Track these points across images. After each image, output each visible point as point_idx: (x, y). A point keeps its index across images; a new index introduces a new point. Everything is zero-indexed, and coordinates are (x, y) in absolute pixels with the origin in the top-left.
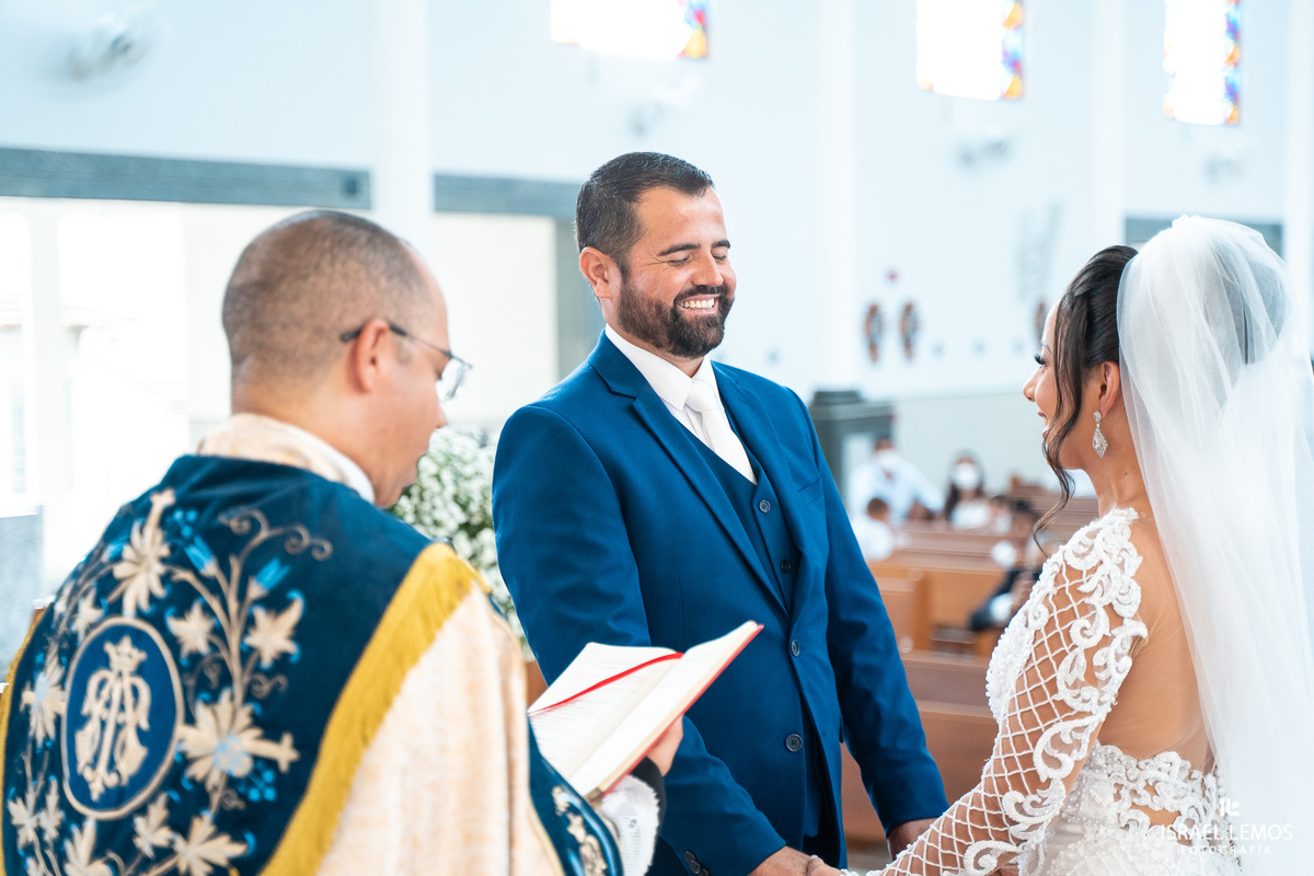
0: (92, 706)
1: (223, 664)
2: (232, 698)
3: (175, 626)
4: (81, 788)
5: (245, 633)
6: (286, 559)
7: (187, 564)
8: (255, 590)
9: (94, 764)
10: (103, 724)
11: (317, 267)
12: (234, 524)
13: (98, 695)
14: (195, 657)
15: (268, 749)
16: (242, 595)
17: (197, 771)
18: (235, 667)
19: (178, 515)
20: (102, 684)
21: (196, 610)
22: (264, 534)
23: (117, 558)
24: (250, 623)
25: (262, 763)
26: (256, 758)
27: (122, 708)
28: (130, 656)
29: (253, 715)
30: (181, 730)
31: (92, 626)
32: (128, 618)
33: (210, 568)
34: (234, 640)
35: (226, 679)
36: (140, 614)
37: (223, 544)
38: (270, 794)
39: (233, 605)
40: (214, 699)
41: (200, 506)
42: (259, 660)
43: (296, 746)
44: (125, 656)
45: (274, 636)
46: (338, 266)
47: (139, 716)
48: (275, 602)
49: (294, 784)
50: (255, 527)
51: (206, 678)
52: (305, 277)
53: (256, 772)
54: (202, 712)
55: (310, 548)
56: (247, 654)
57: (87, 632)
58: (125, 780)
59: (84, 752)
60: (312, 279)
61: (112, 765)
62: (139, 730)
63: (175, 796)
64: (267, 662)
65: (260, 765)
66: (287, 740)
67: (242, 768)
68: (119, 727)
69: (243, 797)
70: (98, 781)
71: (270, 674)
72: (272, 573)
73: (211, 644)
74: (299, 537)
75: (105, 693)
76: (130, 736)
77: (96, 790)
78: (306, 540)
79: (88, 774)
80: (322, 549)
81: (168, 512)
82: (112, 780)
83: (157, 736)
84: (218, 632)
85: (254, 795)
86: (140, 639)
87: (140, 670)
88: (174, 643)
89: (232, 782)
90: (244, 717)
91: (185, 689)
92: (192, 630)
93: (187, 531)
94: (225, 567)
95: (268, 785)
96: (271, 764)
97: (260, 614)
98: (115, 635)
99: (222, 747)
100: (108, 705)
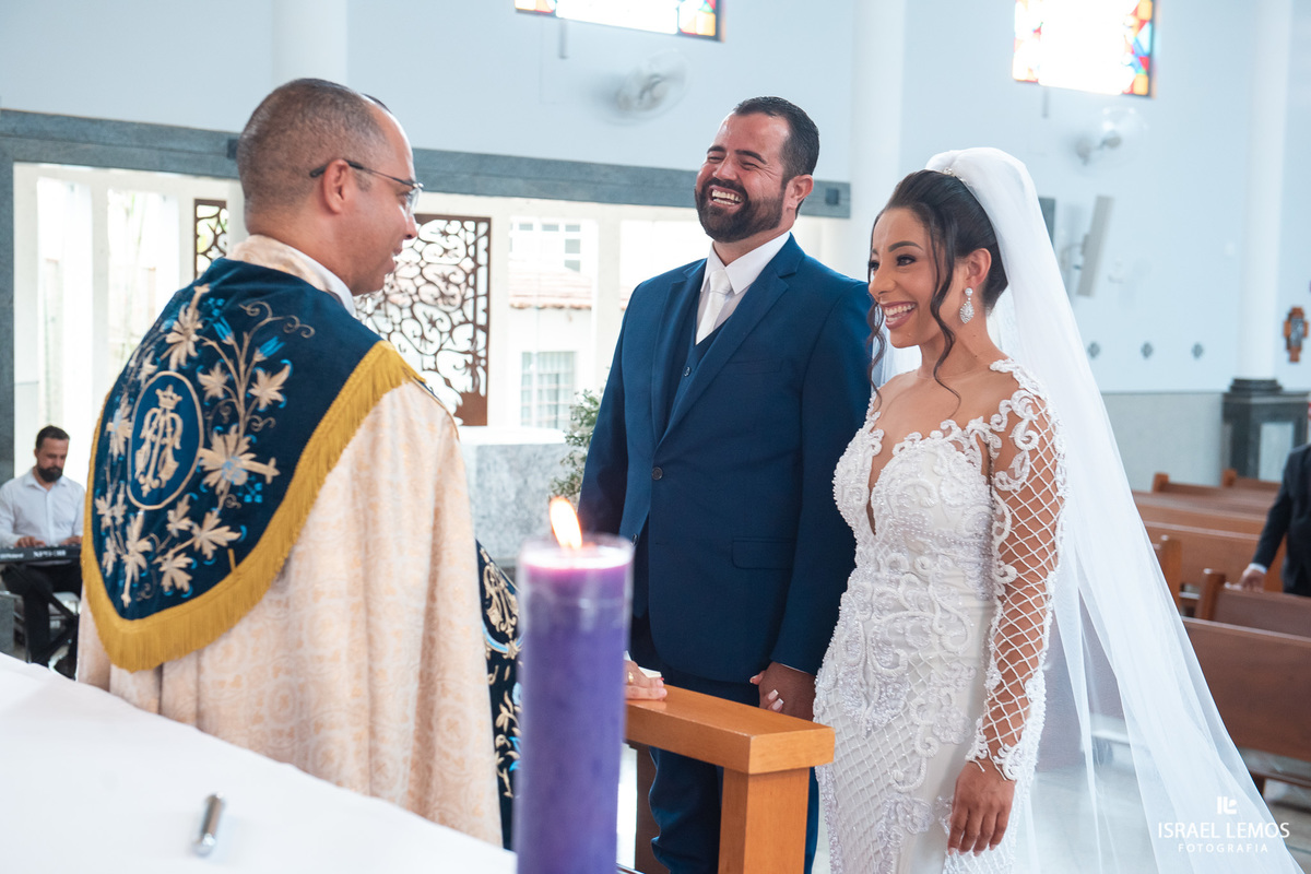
0: (147, 433)
1: (232, 405)
2: (237, 431)
3: (203, 379)
4: (137, 487)
5: (249, 386)
6: (283, 337)
7: (213, 335)
8: (258, 357)
9: (145, 473)
10: (153, 444)
11: (292, 123)
12: (248, 309)
13: (151, 426)
14: (214, 400)
15: (258, 467)
16: (248, 360)
17: (211, 480)
18: (241, 409)
19: (211, 301)
20: (154, 416)
21: (217, 368)
22: (268, 320)
23: (169, 330)
24: (253, 379)
25: (255, 477)
26: (250, 473)
27: (165, 435)
28: (172, 398)
29: (250, 443)
30: (202, 452)
31: (151, 376)
32: (172, 372)
33: (229, 340)
34: (241, 391)
35: (234, 418)
36: (180, 370)
37: (239, 323)
38: (259, 499)
39: (242, 367)
40: (225, 431)
41: (226, 296)
42: (258, 405)
43: (277, 467)
44: (168, 399)
45: (269, 390)
46: (308, 122)
47: (175, 442)
48: (272, 367)
49: (275, 493)
50: (263, 314)
51: (220, 416)
52: (283, 131)
53: (250, 483)
54: (217, 440)
55: (301, 329)
56: (250, 400)
57: (147, 381)
58: (163, 485)
59: (140, 464)
60: (289, 132)
61: (156, 475)
62: (174, 449)
63: (195, 497)
64: (262, 407)
65: (253, 478)
66: (273, 462)
67: (241, 479)
68: (163, 447)
69: (240, 500)
70: (148, 484)
71: (264, 415)
72: (272, 346)
73: (225, 391)
74: (293, 322)
75: (154, 423)
76: (169, 452)
77: (146, 489)
78: (298, 325)
79: (142, 480)
80: (308, 332)
81: (204, 298)
82: (155, 484)
83: (186, 455)
84: (230, 384)
85: (248, 499)
86: (179, 387)
87: (176, 410)
88: (200, 390)
89: (233, 489)
90: (244, 446)
91: (205, 422)
92: (214, 382)
93: (216, 312)
94: (239, 340)
95: (258, 493)
96: (260, 477)
97: (261, 373)
98: (164, 383)
99: (229, 465)
100: (156, 432)
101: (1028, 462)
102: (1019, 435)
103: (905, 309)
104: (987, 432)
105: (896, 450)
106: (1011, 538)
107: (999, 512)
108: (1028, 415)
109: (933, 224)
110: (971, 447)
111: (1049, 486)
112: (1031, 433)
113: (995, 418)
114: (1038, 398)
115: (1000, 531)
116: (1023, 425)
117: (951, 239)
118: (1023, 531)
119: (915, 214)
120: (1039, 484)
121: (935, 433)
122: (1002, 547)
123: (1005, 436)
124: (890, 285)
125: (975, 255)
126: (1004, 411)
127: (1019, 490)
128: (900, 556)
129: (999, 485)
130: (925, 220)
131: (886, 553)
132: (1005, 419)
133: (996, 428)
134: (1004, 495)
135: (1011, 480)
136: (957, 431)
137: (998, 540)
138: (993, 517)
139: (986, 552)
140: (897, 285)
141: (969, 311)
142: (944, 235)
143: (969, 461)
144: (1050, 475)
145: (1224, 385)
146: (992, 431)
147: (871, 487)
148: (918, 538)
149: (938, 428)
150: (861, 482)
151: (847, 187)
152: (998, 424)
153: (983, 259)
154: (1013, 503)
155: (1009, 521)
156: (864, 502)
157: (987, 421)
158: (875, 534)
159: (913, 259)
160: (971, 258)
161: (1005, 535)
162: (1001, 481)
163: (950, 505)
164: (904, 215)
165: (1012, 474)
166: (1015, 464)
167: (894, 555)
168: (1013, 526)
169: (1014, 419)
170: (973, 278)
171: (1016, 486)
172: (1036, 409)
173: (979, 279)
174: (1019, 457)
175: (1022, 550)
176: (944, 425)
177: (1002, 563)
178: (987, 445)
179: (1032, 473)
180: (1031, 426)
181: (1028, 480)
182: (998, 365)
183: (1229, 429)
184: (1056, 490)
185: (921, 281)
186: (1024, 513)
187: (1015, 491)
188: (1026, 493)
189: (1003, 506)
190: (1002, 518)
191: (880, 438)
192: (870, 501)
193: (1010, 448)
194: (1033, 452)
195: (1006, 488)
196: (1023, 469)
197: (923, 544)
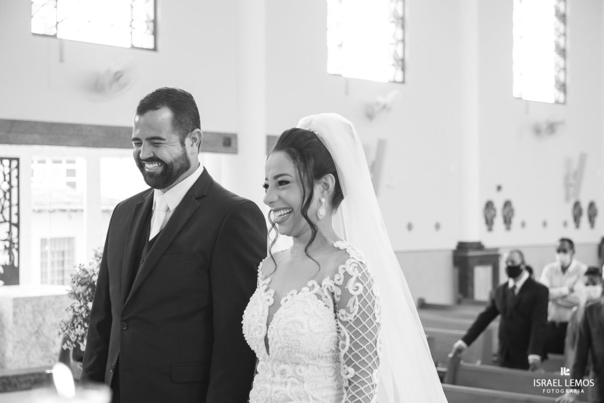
101: (357, 303)
102: (350, 286)
103: (285, 212)
104: (333, 285)
105: (282, 302)
106: (350, 350)
107: (342, 334)
108: (356, 274)
109: (299, 161)
110: (326, 297)
111: (371, 317)
112: (359, 284)
113: (337, 277)
114: (361, 263)
115: (344, 346)
116: (352, 280)
117: (310, 169)
118: (356, 346)
119: (288, 155)
120: (365, 316)
121: (305, 289)
122: (345, 356)
123: (343, 287)
124: (276, 198)
125: (326, 178)
126: (341, 272)
127: (353, 320)
128: (286, 366)
129: (341, 318)
130: (294, 158)
131: (278, 365)
132: (342, 277)
133: (337, 283)
134: (345, 323)
135: (348, 314)
136: (317, 288)
137: (343, 352)
138: (339, 337)
139: (337, 360)
140: (280, 197)
141: (322, 212)
142: (306, 167)
143: (326, 306)
144: (371, 310)
145: (453, 246)
146: (335, 284)
147: (268, 325)
148: (297, 354)
149: (306, 285)
150: (262, 322)
151: (235, 136)
152: (339, 280)
153: (330, 179)
154: (350, 328)
155: (348, 340)
156: (263, 335)
157: (332, 279)
158: (269, 355)
159: (287, 182)
160: (323, 180)
161: (347, 349)
162: (342, 315)
163: (315, 333)
164: (281, 156)
165: (348, 311)
166: (350, 304)
167: (282, 366)
168: (351, 342)
169: (347, 276)
170: (325, 192)
171: (351, 317)
172: (360, 270)
173: (329, 193)
174: (351, 300)
175: (357, 357)
176: (310, 283)
177: (346, 366)
178: (333, 294)
179: (360, 309)
180: (358, 280)
181: (358, 313)
182: (337, 244)
183: (457, 270)
184: (375, 319)
185: (293, 195)
186: (357, 334)
187: (351, 321)
188: (357, 322)
189: (345, 331)
190: (344, 338)
191: (272, 295)
192: (267, 335)
193: (346, 295)
194: (360, 296)
195: (345, 319)
196: (354, 306)
197: (300, 358)
